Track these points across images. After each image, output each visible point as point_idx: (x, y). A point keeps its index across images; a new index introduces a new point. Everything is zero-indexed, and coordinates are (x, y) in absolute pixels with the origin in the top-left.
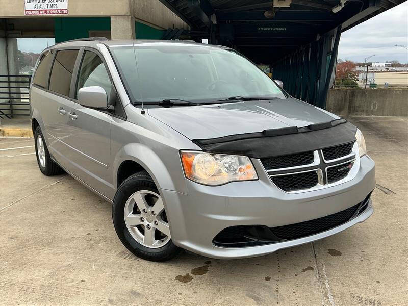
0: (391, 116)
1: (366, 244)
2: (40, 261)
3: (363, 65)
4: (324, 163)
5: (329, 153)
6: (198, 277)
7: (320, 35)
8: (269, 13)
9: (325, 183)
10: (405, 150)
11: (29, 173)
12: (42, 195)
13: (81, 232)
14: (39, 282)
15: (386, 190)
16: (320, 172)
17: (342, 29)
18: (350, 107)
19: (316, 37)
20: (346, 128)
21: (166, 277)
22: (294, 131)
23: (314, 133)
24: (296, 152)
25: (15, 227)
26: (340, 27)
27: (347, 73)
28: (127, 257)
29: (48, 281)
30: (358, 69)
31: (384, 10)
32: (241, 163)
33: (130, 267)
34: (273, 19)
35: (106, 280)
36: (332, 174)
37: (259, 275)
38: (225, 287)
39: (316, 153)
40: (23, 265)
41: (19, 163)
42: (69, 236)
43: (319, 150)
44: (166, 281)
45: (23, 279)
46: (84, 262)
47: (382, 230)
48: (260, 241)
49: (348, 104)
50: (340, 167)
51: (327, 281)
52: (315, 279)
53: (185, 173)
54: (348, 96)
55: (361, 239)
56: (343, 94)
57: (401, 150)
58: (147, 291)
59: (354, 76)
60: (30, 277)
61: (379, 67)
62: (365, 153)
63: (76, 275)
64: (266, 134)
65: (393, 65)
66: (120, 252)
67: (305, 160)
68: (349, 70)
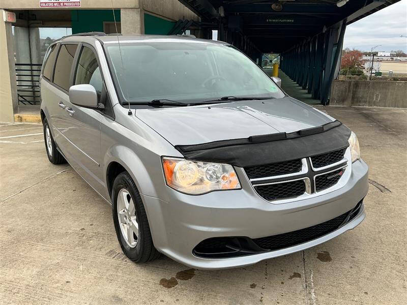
0: (392, 107)
1: (357, 249)
2: (30, 257)
3: (369, 54)
4: (313, 171)
5: (318, 160)
6: (183, 281)
7: (327, 28)
8: (277, 6)
9: (313, 192)
10: (404, 144)
11: (38, 161)
12: (46, 185)
13: (75, 227)
14: (25, 282)
15: (382, 188)
16: (307, 181)
17: (347, 22)
18: (353, 98)
19: (323, 29)
20: (339, 132)
21: (151, 281)
22: (282, 137)
23: (303, 139)
24: (283, 160)
25: (14, 220)
26: (345, 21)
27: (354, 62)
28: (116, 256)
29: (34, 280)
30: (364, 58)
31: (389, 4)
32: (224, 170)
33: (117, 268)
34: (281, 12)
35: (91, 282)
36: (321, 182)
37: (244, 281)
38: (209, 295)
39: (304, 161)
40: (13, 261)
41: (30, 151)
42: (63, 231)
43: (307, 158)
44: (150, 285)
45: (11, 278)
46: (72, 261)
47: (375, 233)
48: (242, 251)
49: (352, 95)
50: (329, 174)
51: (313, 291)
52: (301, 287)
53: (166, 180)
54: (352, 87)
55: (352, 243)
56: (347, 85)
57: (400, 143)
58: (129, 297)
59: (360, 65)
60: (18, 275)
61: (385, 56)
62: (358, 158)
63: (62, 275)
64: (252, 141)
65: (398, 55)
66: (109, 250)
67: (292, 168)
68: (356, 59)
